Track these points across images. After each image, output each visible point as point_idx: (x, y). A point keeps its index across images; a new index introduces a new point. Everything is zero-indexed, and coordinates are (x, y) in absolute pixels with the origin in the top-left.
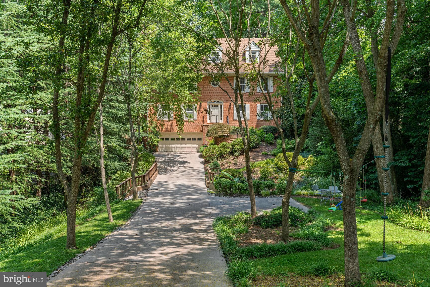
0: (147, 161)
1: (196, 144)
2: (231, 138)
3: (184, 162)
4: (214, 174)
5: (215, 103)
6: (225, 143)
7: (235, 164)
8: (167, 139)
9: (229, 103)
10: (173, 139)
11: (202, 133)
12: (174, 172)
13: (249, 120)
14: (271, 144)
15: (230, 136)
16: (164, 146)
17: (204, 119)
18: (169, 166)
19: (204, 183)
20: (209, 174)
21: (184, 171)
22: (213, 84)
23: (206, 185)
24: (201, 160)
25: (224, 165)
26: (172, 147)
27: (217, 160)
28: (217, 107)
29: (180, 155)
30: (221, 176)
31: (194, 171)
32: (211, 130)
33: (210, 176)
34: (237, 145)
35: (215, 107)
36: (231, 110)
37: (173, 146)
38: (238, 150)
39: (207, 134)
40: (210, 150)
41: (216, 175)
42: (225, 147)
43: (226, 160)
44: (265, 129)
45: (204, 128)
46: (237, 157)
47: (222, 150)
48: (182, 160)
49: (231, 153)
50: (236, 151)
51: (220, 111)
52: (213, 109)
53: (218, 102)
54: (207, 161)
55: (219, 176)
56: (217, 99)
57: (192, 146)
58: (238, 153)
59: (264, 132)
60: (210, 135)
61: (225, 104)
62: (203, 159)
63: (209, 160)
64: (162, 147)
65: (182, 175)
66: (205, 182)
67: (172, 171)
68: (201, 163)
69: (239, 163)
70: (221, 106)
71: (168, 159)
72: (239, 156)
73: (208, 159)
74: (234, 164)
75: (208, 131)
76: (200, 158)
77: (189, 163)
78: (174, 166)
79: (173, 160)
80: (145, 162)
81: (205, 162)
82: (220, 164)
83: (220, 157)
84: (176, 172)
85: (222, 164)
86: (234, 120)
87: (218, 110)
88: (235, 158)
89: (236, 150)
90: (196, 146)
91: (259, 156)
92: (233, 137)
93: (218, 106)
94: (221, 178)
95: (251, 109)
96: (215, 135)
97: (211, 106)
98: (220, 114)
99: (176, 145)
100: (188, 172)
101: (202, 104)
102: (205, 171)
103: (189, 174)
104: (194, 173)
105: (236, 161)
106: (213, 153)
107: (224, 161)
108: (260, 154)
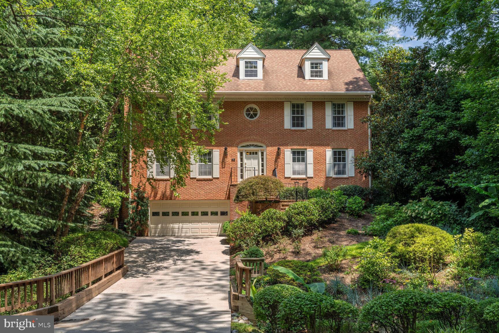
0: (95, 246)
1: (217, 222)
2: (283, 206)
3: (189, 252)
4: (250, 271)
5: (252, 149)
6: (273, 210)
7: (296, 253)
8: (165, 214)
9: (276, 148)
10: (176, 214)
11: (228, 201)
12: (160, 272)
13: (312, 178)
14: (359, 216)
15: (282, 202)
16: (160, 226)
17: (231, 176)
18: (155, 259)
19: (227, 295)
20: (238, 273)
21: (181, 270)
22: (248, 115)
23: (230, 303)
24: (224, 247)
25: (272, 256)
26: (173, 228)
27: (258, 244)
28: (255, 155)
29: (184, 241)
30: (267, 278)
31: (204, 269)
32: (244, 188)
33: (241, 277)
34: (298, 214)
35: (252, 155)
36: (280, 161)
37: (176, 226)
38: (301, 224)
39: (237, 197)
40: (242, 225)
41: (255, 275)
42: (272, 218)
43: (276, 246)
44: (345, 190)
45: (231, 190)
46: (298, 238)
47: (267, 223)
48: (187, 247)
49: (286, 232)
50: (295, 227)
51: (261, 162)
52: (247, 158)
53: (256, 146)
54: (236, 249)
55: (262, 279)
56: (255, 140)
57: (210, 225)
58: (301, 231)
59: (344, 194)
60: (243, 196)
61: (270, 149)
62: (229, 246)
63: (240, 246)
64: (156, 228)
65: (176, 279)
66: (230, 293)
67: (159, 268)
68: (224, 252)
69: (304, 250)
70: (262, 153)
71: (159, 246)
72: (303, 236)
73: (238, 242)
74: (293, 252)
75: (239, 190)
76: (222, 244)
77: (198, 253)
78: (166, 260)
79: (168, 247)
80: (89, 246)
81: (232, 251)
82: (264, 253)
83: (263, 239)
84: (165, 271)
85: (268, 253)
86: (286, 178)
87: (256, 161)
88: (293, 241)
89: (296, 223)
90: (217, 225)
91: (342, 236)
92: (285, 203)
93: (256, 153)
94: (269, 283)
95: (315, 158)
96: (252, 198)
97: (244, 154)
98: (261, 168)
99: (181, 225)
100: (191, 271)
101: (229, 149)
102: (230, 268)
103: (192, 274)
104: (204, 272)
105: (297, 247)
106: (248, 231)
107: (272, 248)
108: (342, 233)
